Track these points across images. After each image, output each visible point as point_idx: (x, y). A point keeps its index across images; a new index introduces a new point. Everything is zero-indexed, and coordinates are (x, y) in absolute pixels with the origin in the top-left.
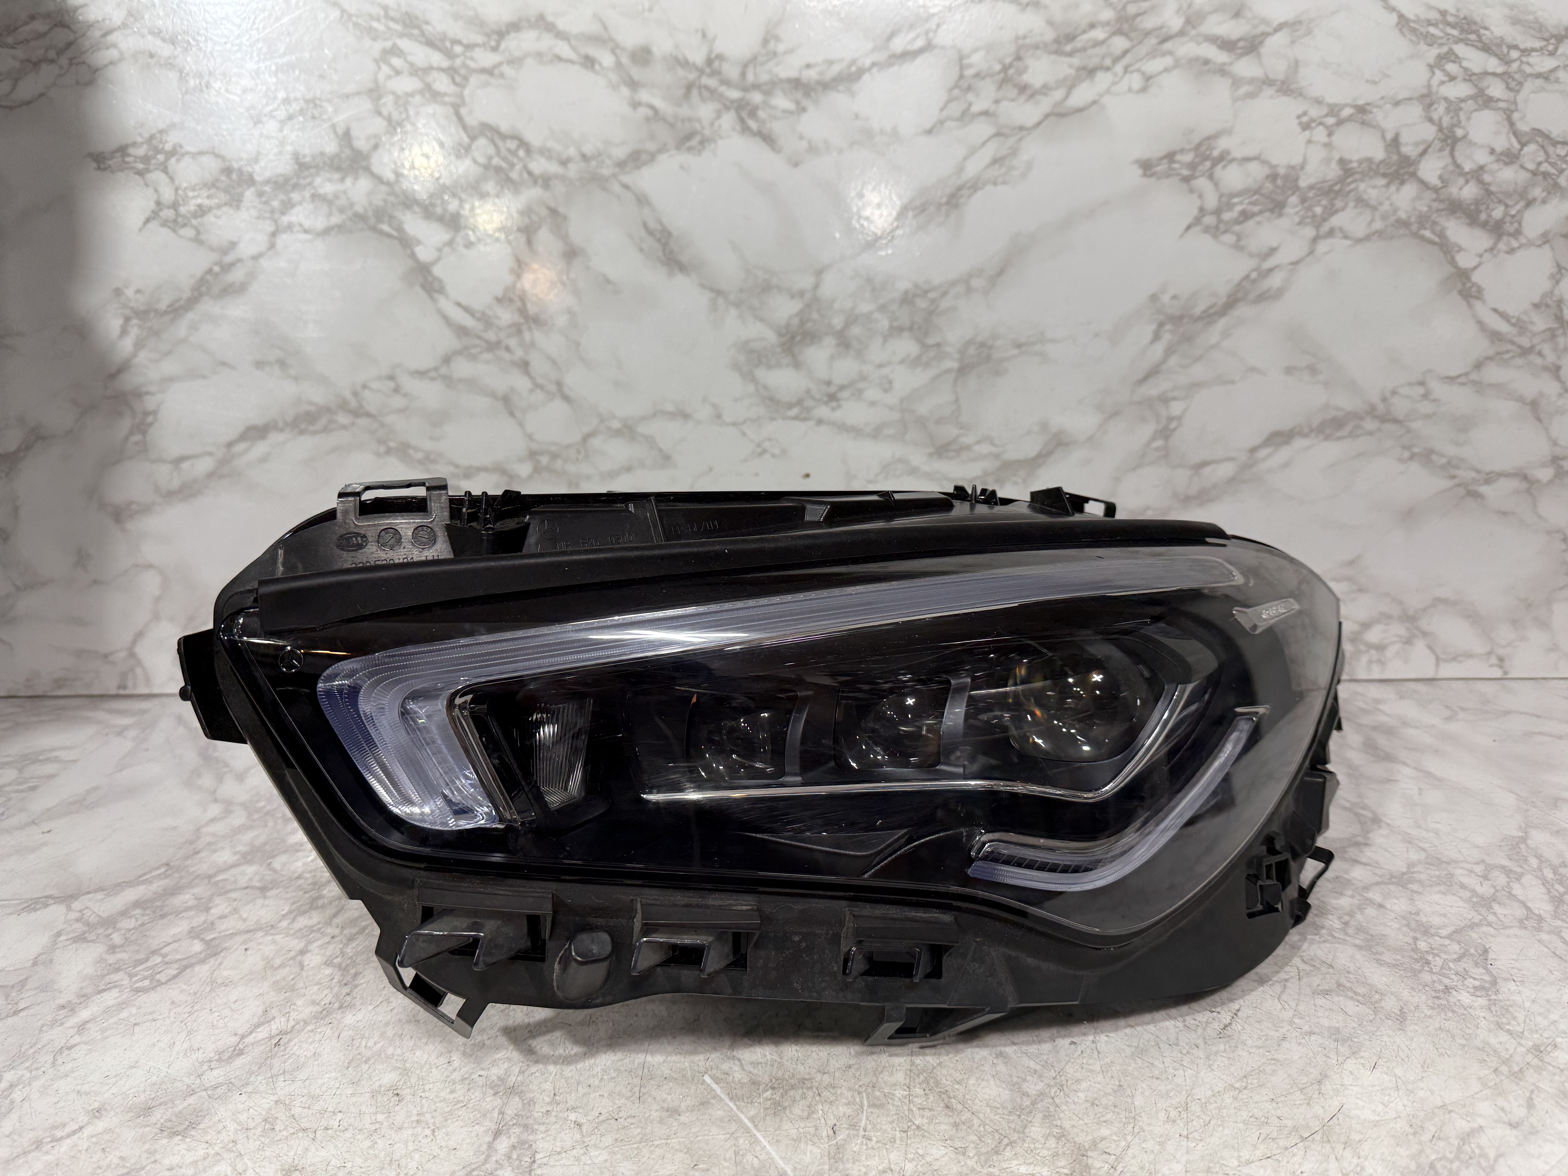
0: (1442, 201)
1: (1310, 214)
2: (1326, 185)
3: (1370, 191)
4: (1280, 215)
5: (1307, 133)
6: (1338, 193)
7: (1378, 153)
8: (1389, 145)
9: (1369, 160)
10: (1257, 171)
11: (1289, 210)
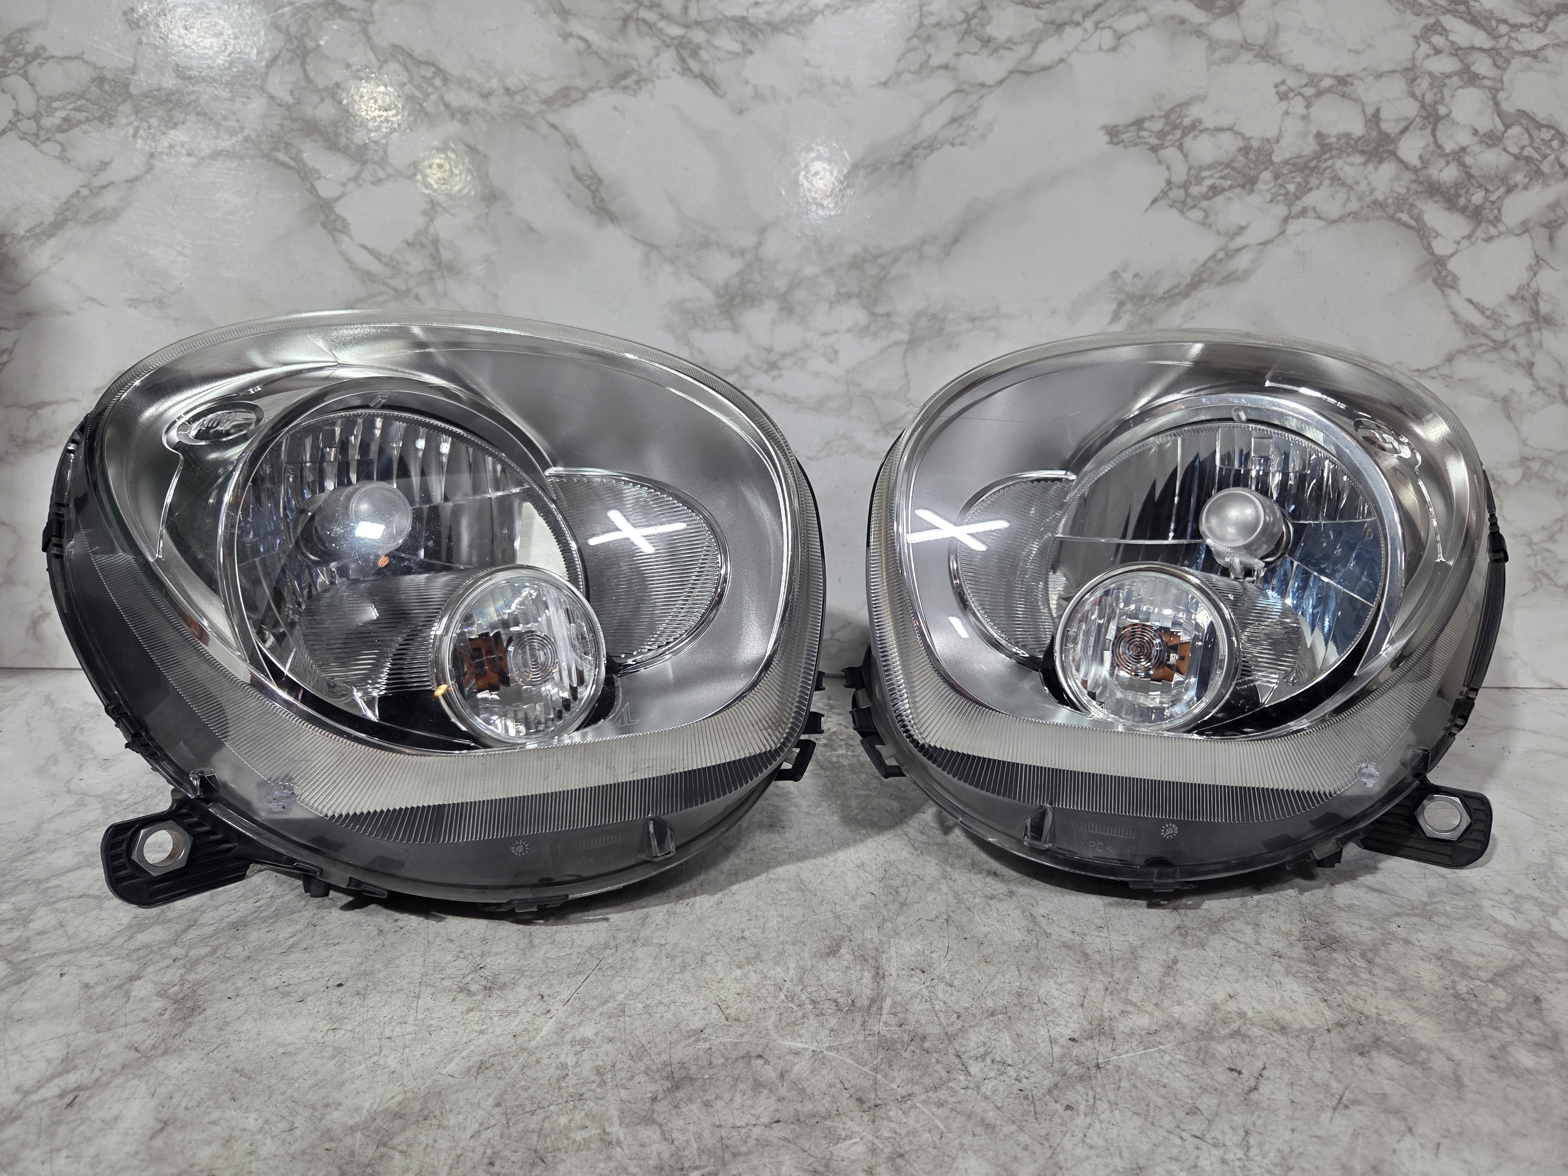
0: (1421, 183)
1: (1283, 191)
2: (1301, 161)
3: (1348, 169)
4: (1252, 191)
5: (1284, 105)
6: (1312, 170)
7: (1358, 129)
8: (1370, 120)
9: (1348, 135)
10: (1229, 143)
11: (1260, 186)
